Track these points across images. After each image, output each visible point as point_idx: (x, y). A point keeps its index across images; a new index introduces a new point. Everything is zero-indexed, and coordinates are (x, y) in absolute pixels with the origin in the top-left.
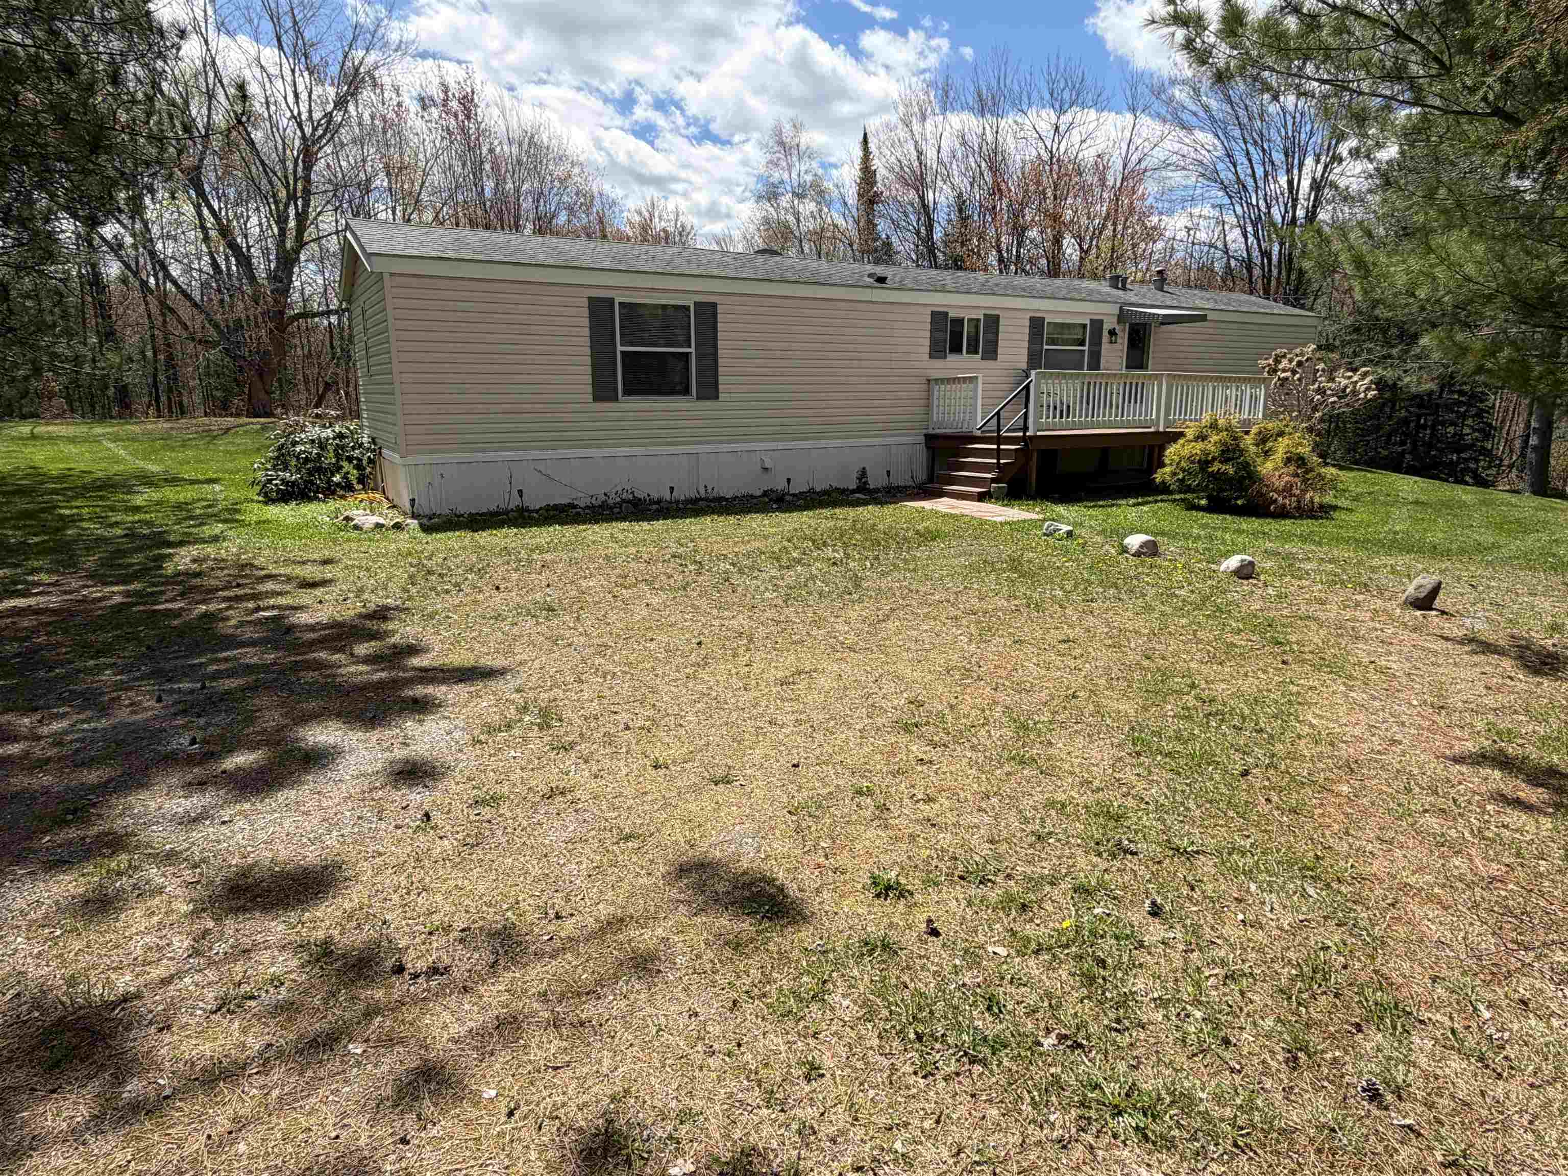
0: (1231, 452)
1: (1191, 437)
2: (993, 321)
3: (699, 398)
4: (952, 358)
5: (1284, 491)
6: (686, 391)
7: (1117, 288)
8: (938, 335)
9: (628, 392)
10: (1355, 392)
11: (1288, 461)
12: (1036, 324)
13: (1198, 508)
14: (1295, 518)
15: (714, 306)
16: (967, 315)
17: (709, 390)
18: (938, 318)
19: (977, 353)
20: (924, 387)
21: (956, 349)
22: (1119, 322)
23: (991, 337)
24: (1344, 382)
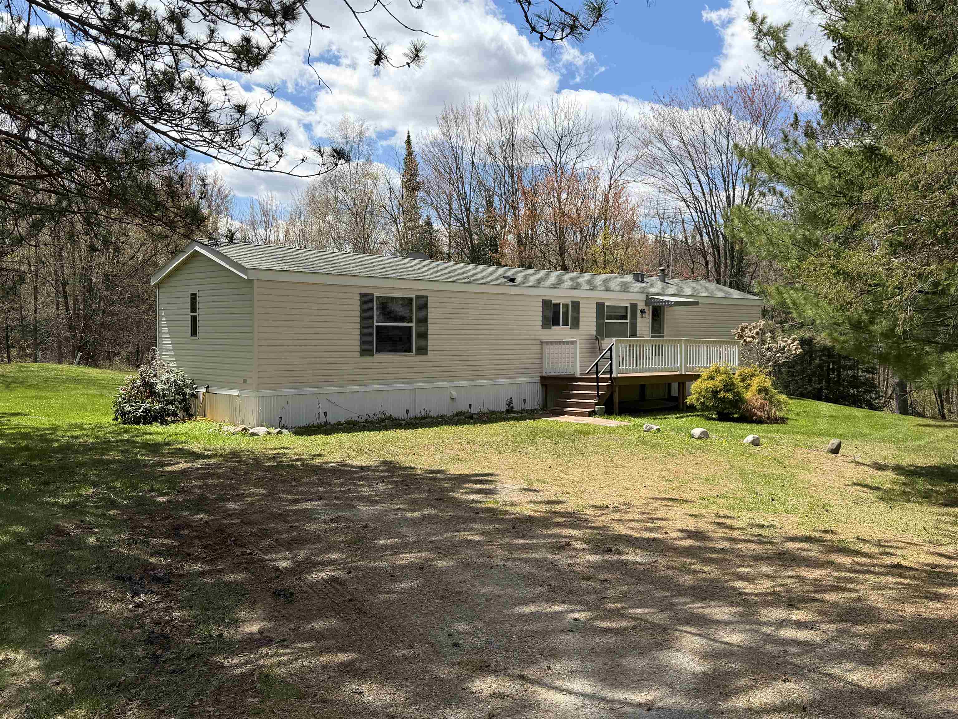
0: (729, 387)
1: (706, 378)
2: (576, 305)
3: (417, 354)
4: (554, 328)
5: (760, 408)
6: (409, 350)
7: (638, 281)
8: (546, 314)
9: (378, 351)
10: (789, 350)
11: (760, 391)
12: (600, 306)
13: (714, 419)
14: (767, 423)
15: (426, 297)
16: (562, 302)
17: (423, 350)
18: (546, 304)
19: (567, 325)
20: (539, 346)
21: (556, 322)
22: (646, 305)
23: (576, 315)
24: (783, 344)
